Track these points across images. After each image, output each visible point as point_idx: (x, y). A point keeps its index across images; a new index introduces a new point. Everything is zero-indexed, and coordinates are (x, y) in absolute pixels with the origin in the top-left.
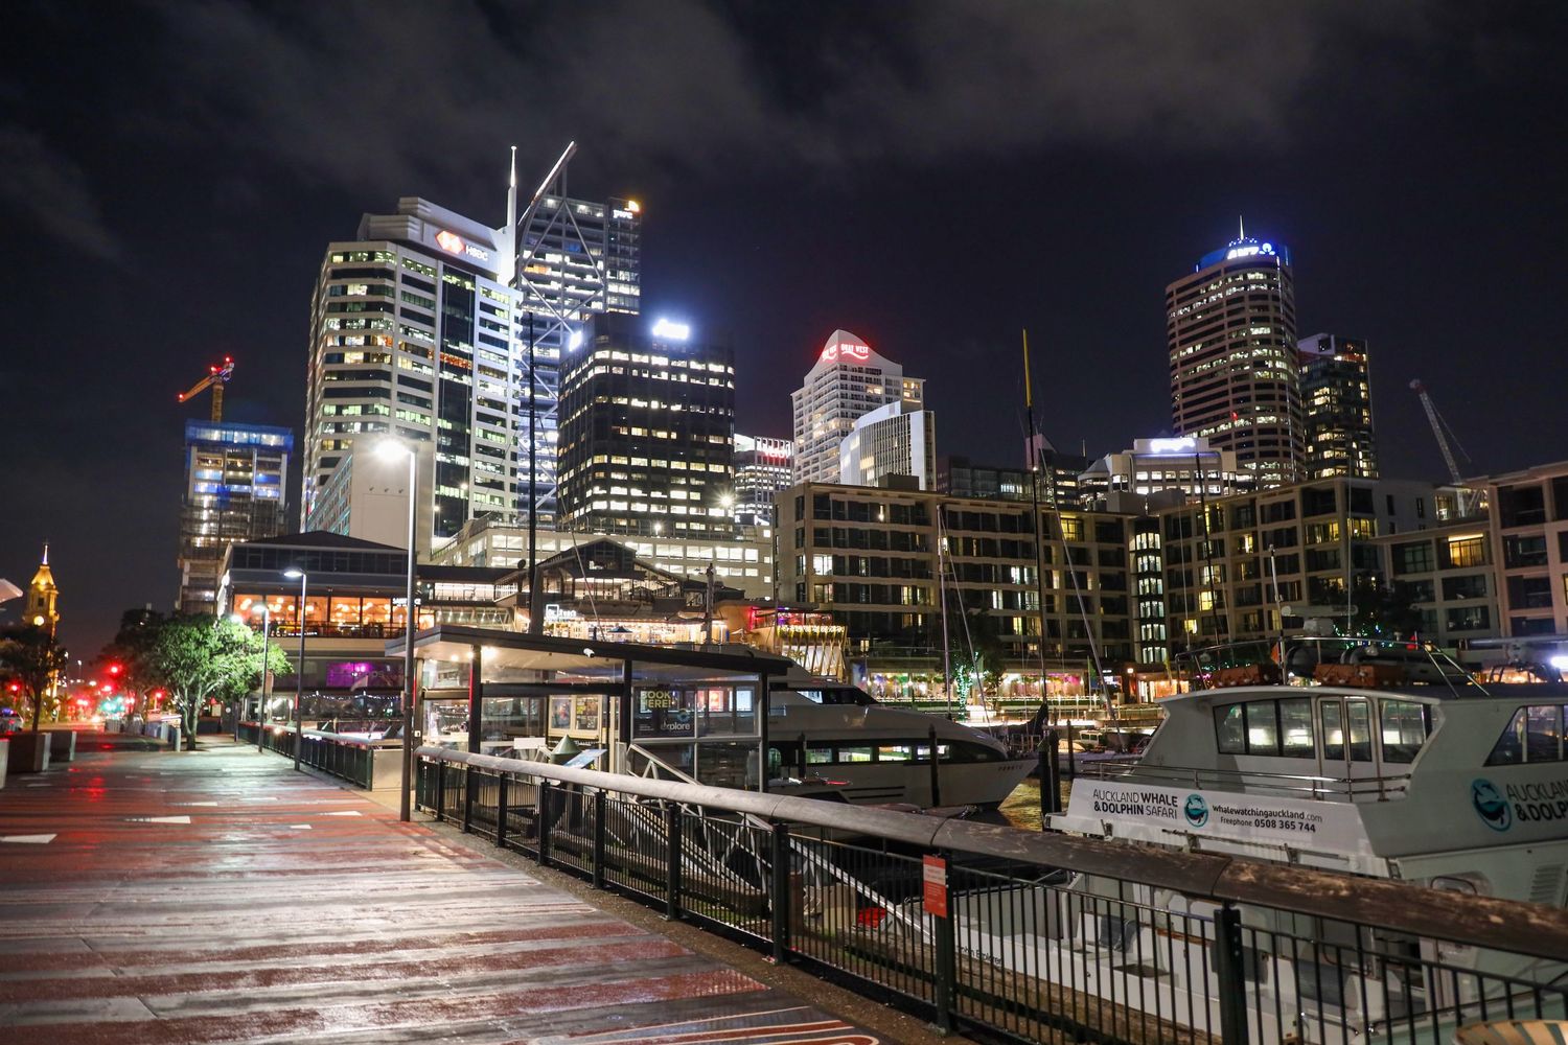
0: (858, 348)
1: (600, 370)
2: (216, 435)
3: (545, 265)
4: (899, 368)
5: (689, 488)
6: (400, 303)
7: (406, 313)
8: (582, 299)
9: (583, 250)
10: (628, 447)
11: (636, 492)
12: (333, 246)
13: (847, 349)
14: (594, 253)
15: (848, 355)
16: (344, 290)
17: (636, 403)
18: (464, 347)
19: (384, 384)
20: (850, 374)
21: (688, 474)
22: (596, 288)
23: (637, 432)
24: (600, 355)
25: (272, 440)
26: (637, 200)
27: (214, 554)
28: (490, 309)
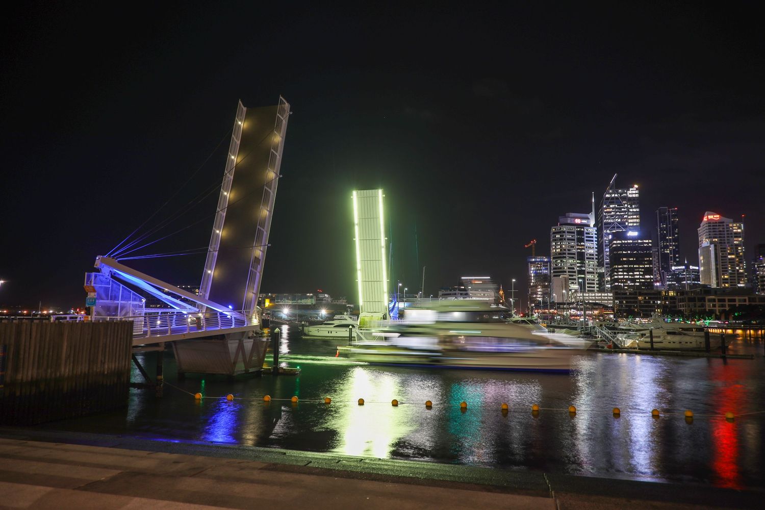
0: (715, 216)
1: (614, 246)
2: (533, 260)
3: (610, 208)
4: (732, 220)
5: (639, 271)
6: (567, 237)
7: (568, 239)
8: (621, 215)
9: (621, 202)
10: (623, 263)
11: (625, 273)
12: (552, 227)
13: (710, 217)
14: (624, 202)
15: (711, 219)
16: (555, 236)
17: (624, 252)
18: (582, 244)
19: (565, 255)
20: (712, 225)
21: (639, 268)
22: (625, 212)
23: (624, 259)
24: (615, 242)
25: (545, 259)
26: (637, 185)
27: (536, 286)
28: (589, 233)
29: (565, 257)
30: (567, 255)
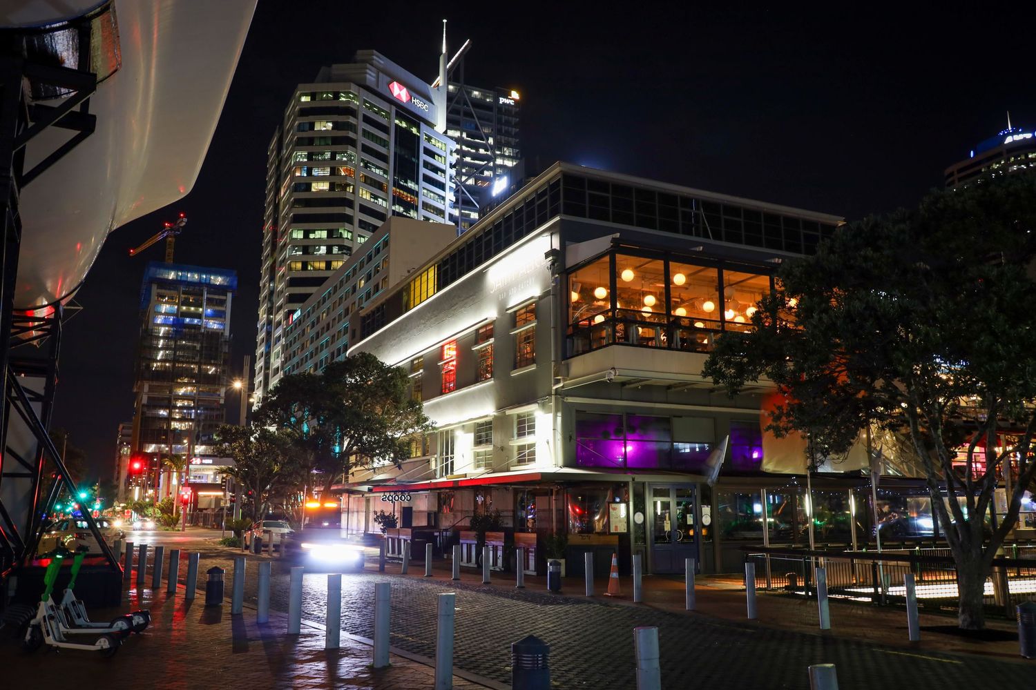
2: (172, 275)
6: (362, 140)
7: (365, 149)
8: (477, 167)
9: (477, 128)
12: (301, 87)
14: (486, 131)
16: (312, 126)
18: (411, 185)
19: (348, 211)
22: (488, 159)
25: (218, 280)
26: (518, 91)
27: (169, 377)
28: (431, 154)
29: (349, 220)
30: (359, 216)
